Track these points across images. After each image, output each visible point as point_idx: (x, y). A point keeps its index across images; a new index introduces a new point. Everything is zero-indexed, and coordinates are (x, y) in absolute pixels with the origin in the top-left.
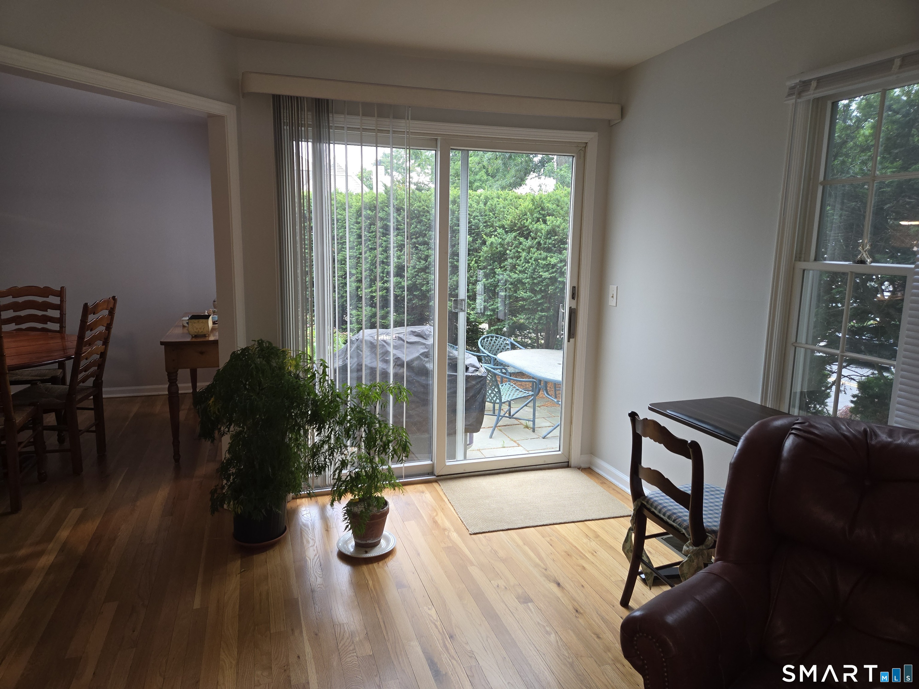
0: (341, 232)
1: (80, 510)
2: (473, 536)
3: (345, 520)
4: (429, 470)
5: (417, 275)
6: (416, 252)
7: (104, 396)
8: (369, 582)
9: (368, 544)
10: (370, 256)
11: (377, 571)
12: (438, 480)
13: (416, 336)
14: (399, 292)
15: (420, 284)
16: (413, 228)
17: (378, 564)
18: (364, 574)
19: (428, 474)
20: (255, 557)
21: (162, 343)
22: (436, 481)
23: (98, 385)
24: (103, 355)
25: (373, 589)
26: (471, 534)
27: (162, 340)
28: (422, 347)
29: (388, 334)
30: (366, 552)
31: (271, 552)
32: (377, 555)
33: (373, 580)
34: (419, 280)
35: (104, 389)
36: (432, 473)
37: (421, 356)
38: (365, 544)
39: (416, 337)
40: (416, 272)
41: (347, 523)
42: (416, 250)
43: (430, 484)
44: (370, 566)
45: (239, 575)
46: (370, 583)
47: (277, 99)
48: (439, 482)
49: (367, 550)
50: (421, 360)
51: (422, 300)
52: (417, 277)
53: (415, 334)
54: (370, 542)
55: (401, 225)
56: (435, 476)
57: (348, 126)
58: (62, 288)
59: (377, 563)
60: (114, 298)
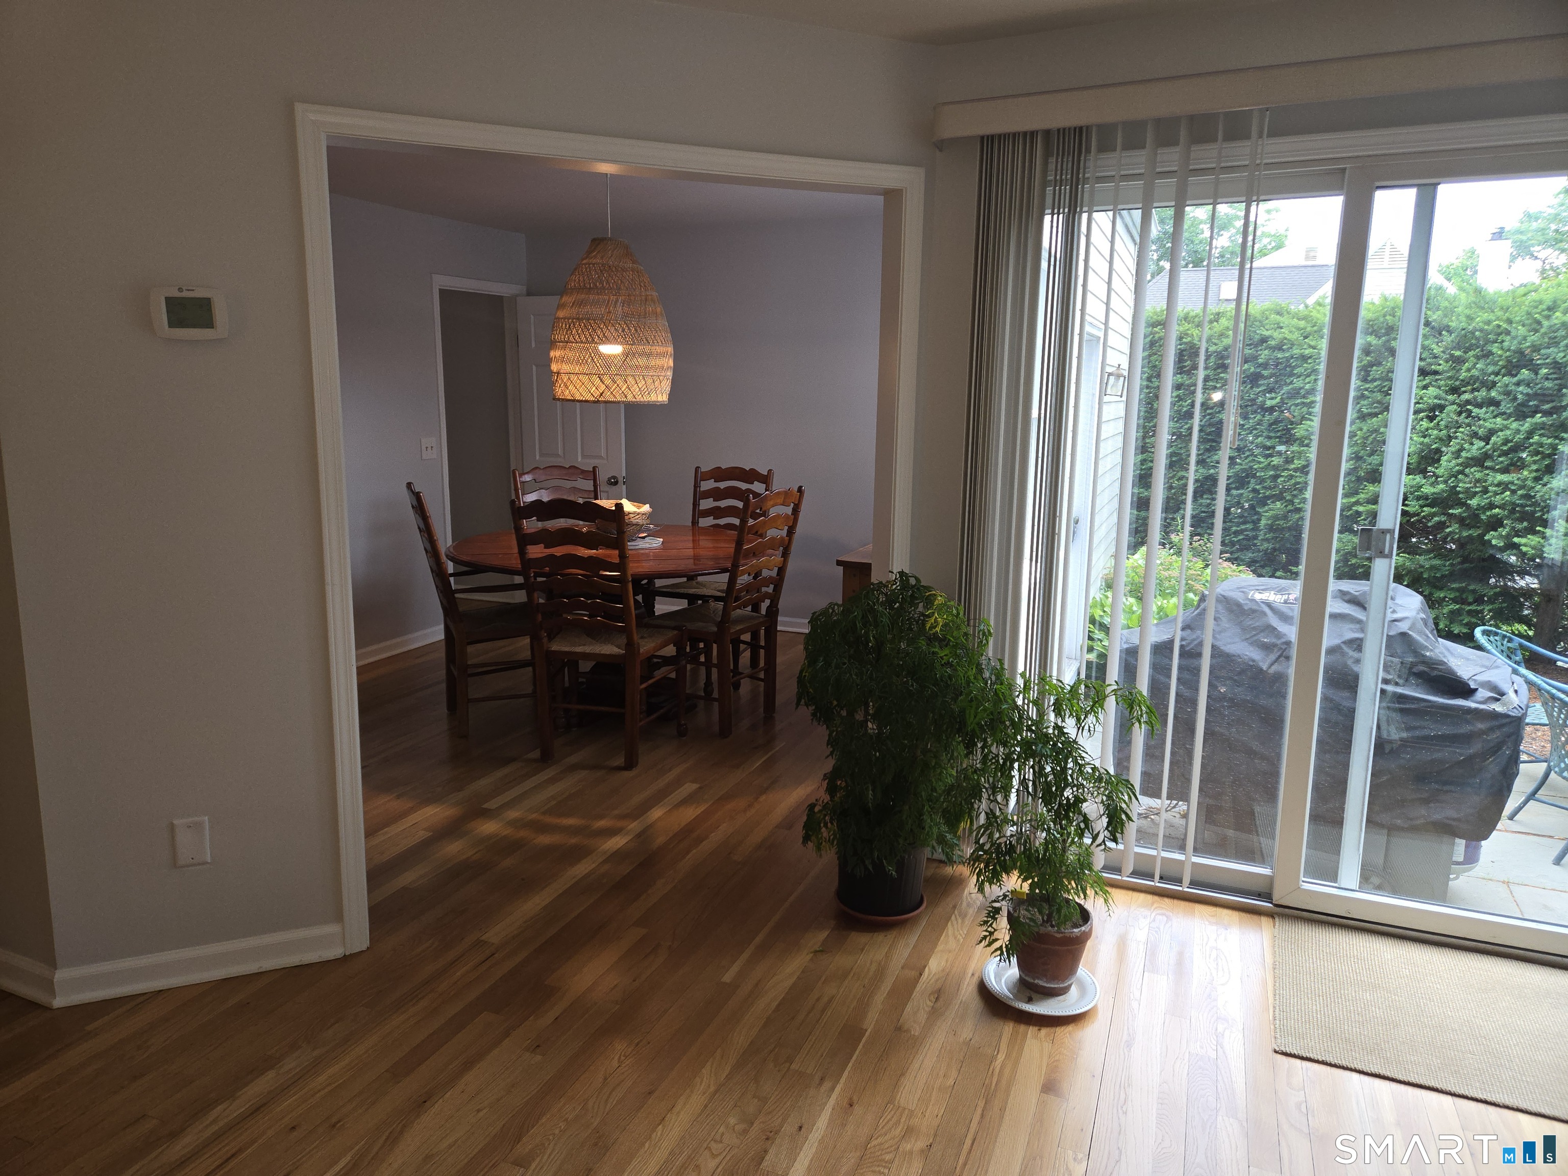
0: (1309, 383)
1: (695, 786)
2: (1279, 1056)
3: (984, 924)
4: (1260, 887)
5: (1461, 472)
6: (1467, 421)
7: (779, 628)
8: (999, 1056)
9: (1037, 986)
10: (1361, 429)
11: (1028, 1042)
12: (1276, 914)
13: (1349, 602)
14: (1414, 507)
15: (1467, 491)
16: (1469, 370)
17: (1039, 1030)
18: (1000, 1037)
19: (1259, 895)
20: (854, 935)
21: (839, 563)
22: (1271, 915)
23: (773, 612)
24: (781, 571)
25: (997, 1070)
26: (1276, 1052)
27: (839, 559)
28: (1352, 626)
29: (1280, 591)
30: (1030, 1000)
31: (880, 937)
32: (1050, 1013)
33: (1008, 1056)
34: (1465, 483)
35: (779, 618)
36: (1268, 897)
37: (1343, 646)
38: (1033, 984)
39: (1346, 605)
40: (1460, 465)
41: (986, 931)
42: (1467, 418)
43: (1255, 917)
44: (1022, 1028)
45: (812, 955)
46: (1001, 1057)
47: (989, 142)
48: (1277, 919)
49: (1034, 996)
50: (1343, 654)
51: (1469, 527)
52: (1460, 476)
53: (1347, 598)
54: (1041, 983)
55: (1440, 365)
56: (1271, 903)
57: (1123, 173)
58: (770, 471)
59: (1037, 1028)
60: (800, 489)
